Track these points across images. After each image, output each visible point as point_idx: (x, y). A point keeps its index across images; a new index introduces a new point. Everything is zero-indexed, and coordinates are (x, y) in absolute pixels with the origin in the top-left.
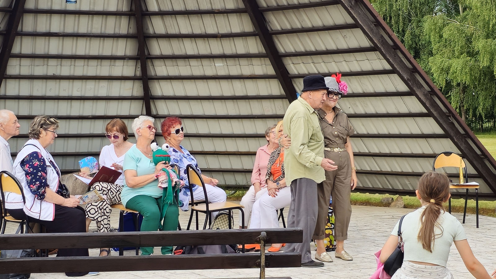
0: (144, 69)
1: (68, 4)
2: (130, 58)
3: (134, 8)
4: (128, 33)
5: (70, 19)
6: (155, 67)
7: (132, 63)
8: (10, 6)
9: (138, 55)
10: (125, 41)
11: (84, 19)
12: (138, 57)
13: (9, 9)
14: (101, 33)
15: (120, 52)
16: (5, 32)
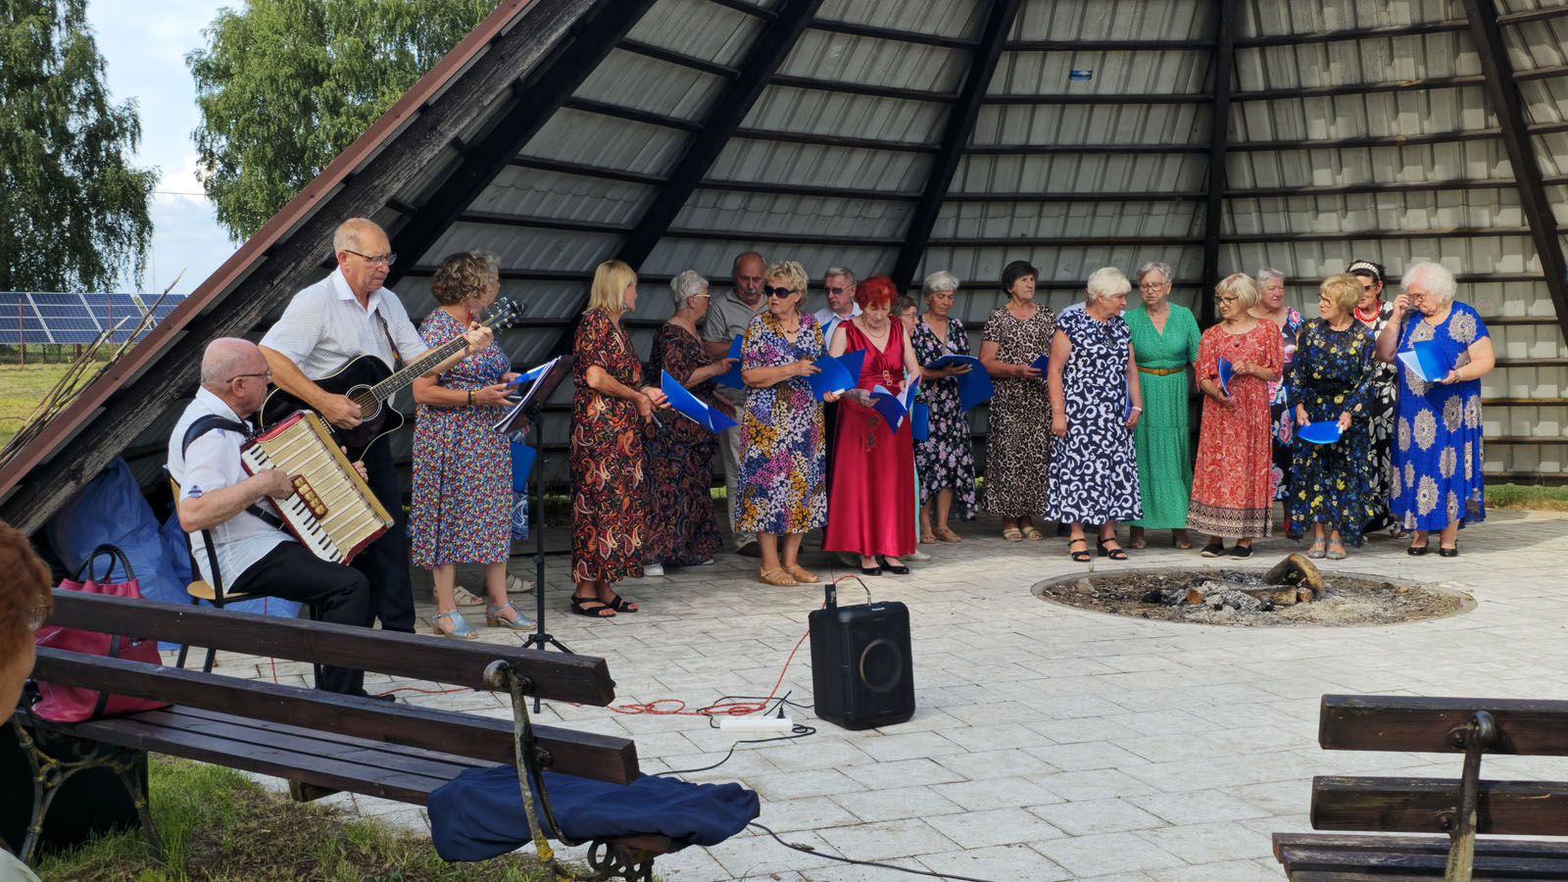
0: (1213, 221)
1: (1074, 82)
2: (1186, 198)
3: (1210, 87)
4: (1188, 144)
5: (1075, 114)
6: (1236, 217)
7: (1185, 208)
8: (955, 92)
9: (1202, 190)
10: (1179, 164)
11: (1102, 114)
12: (1206, 193)
13: (953, 96)
14: (1132, 145)
15: (1166, 187)
16: (938, 147)
